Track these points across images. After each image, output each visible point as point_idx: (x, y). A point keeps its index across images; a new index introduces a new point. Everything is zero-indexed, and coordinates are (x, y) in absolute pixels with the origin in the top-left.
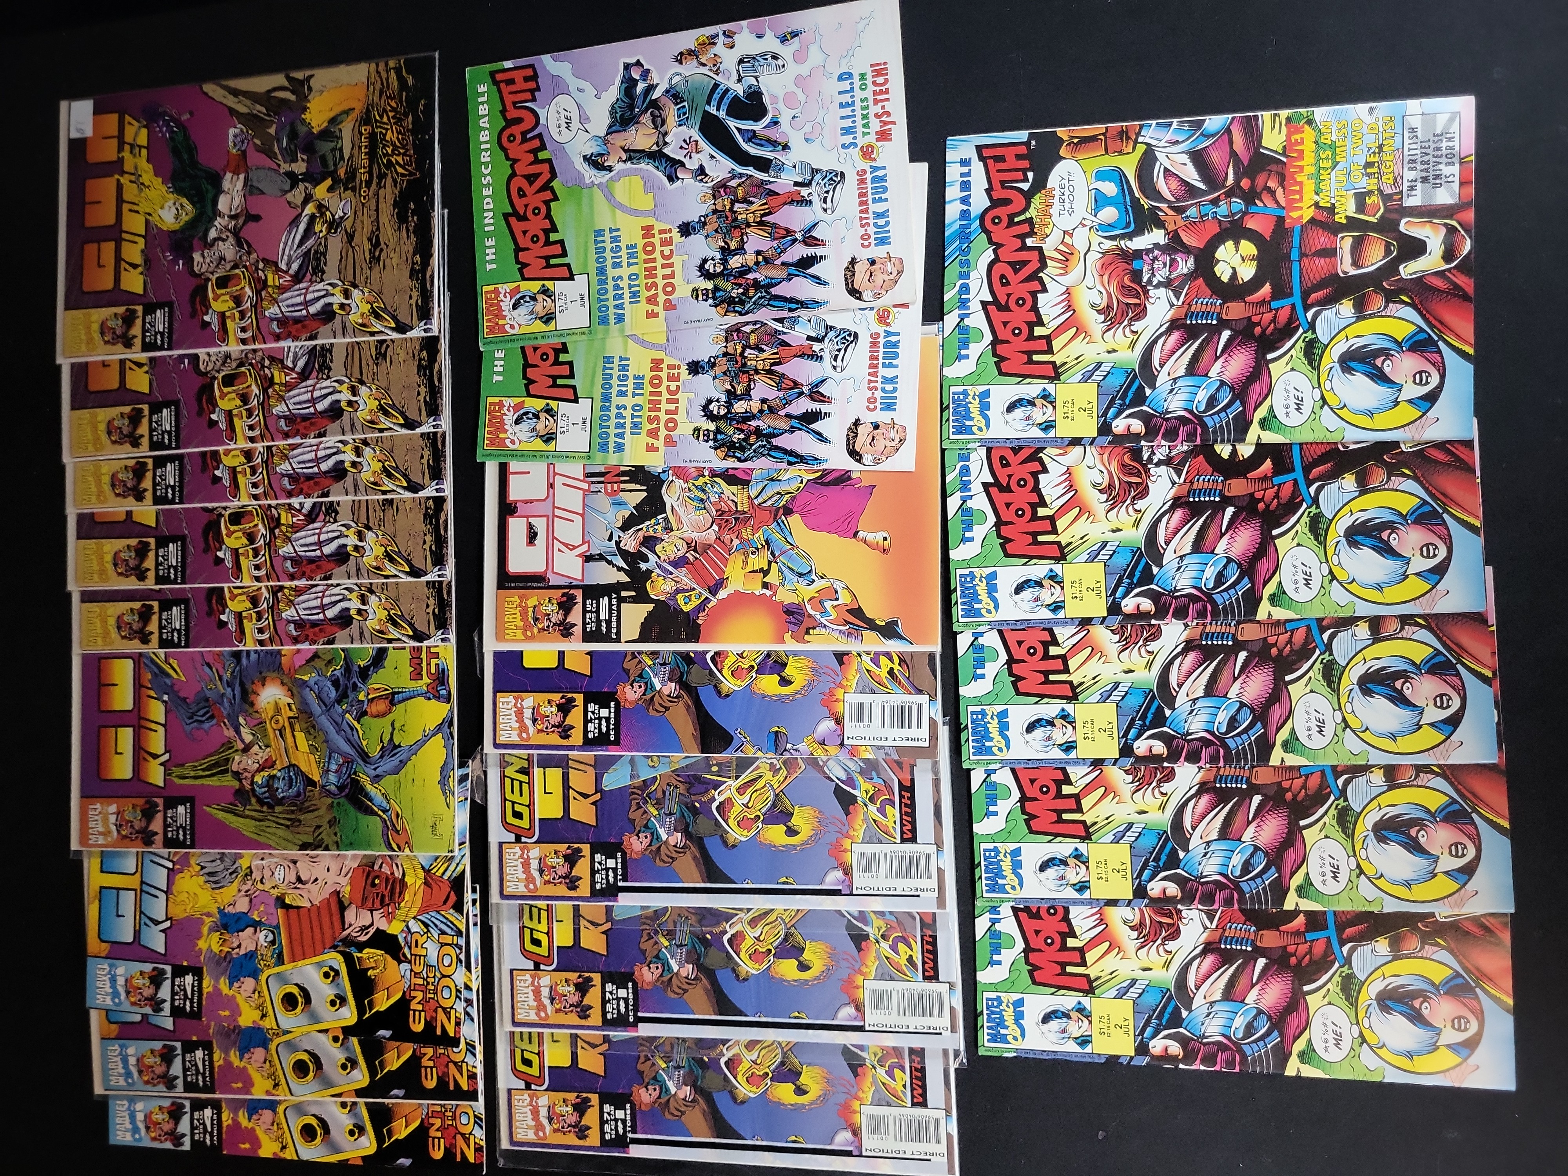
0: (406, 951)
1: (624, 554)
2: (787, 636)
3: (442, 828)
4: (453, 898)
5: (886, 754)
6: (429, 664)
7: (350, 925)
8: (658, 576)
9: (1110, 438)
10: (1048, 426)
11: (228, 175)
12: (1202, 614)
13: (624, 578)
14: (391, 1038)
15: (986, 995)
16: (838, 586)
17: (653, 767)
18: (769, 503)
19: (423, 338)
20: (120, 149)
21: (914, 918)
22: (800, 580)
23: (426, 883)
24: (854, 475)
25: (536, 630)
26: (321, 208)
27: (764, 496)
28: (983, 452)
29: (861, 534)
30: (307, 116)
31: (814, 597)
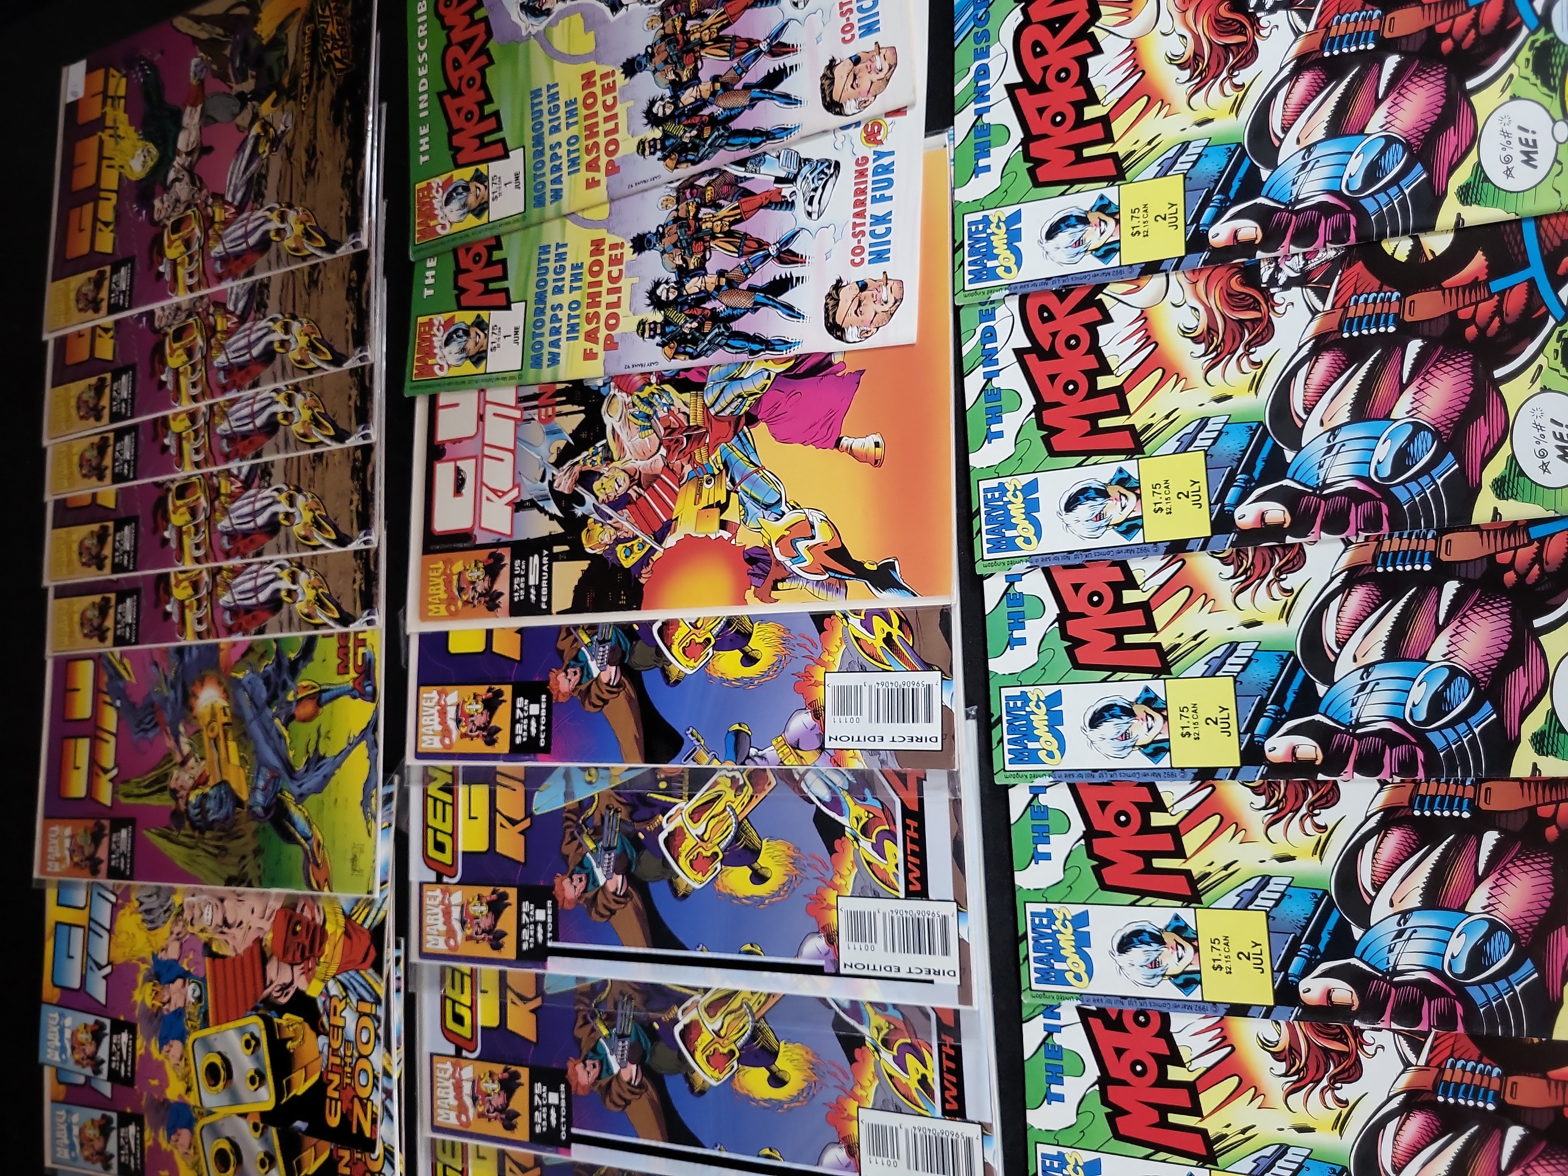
0: (325, 1019)
1: (558, 497)
2: (749, 594)
3: (363, 862)
4: (373, 954)
5: (882, 762)
7: (272, 982)
8: (596, 522)
9: (1205, 255)
10: (1108, 251)
11: (188, 109)
12: (1372, 523)
13: (557, 528)
14: (309, 1132)
15: (1042, 1149)
16: (815, 518)
17: (590, 783)
18: (728, 411)
19: (351, 255)
20: (104, 104)
21: (928, 1017)
22: (767, 513)
23: (346, 933)
24: (836, 360)
25: (460, 604)
26: (266, 125)
27: (722, 403)
28: (1013, 304)
29: (845, 442)
30: (258, 29)
31: (783, 537)
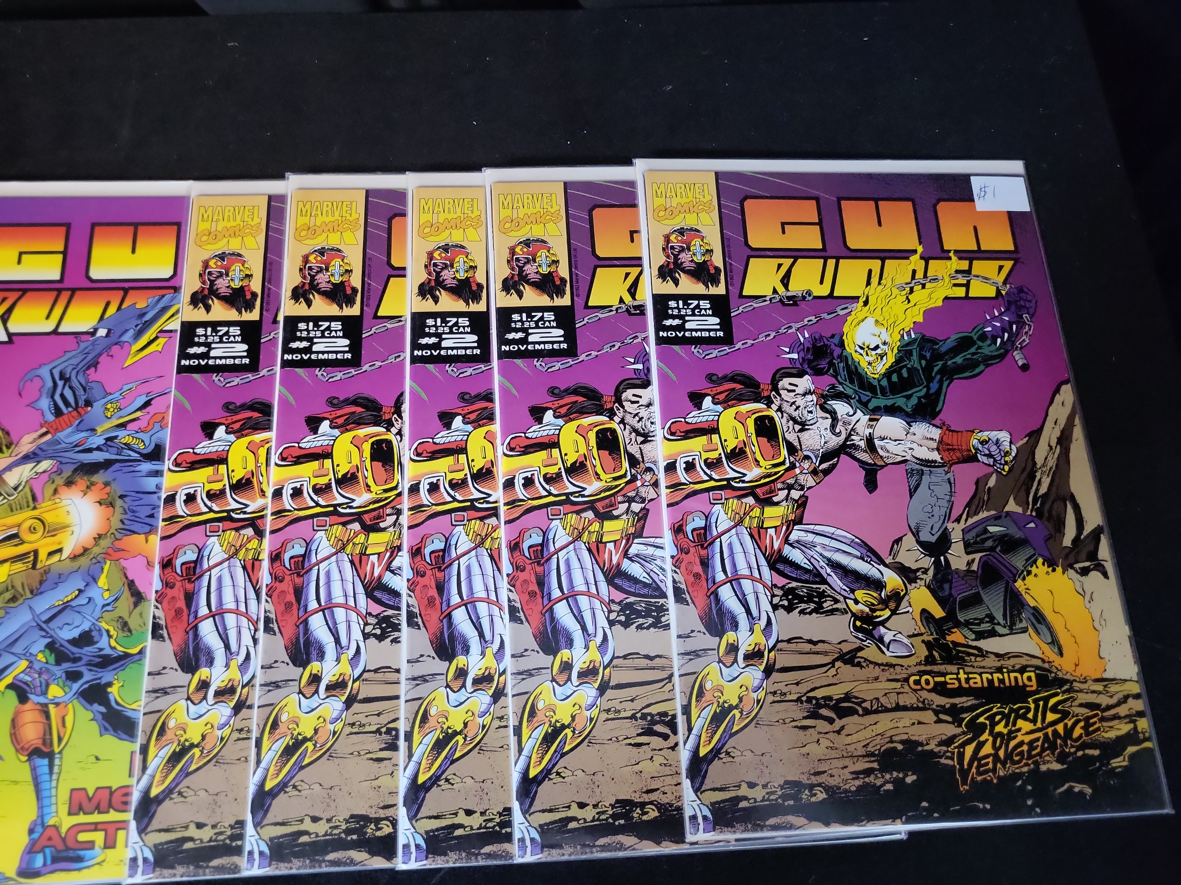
6: (95, 827)
11: (936, 433)
19: (680, 809)
20: (962, 254)
26: (897, 597)
30: (1040, 568)
